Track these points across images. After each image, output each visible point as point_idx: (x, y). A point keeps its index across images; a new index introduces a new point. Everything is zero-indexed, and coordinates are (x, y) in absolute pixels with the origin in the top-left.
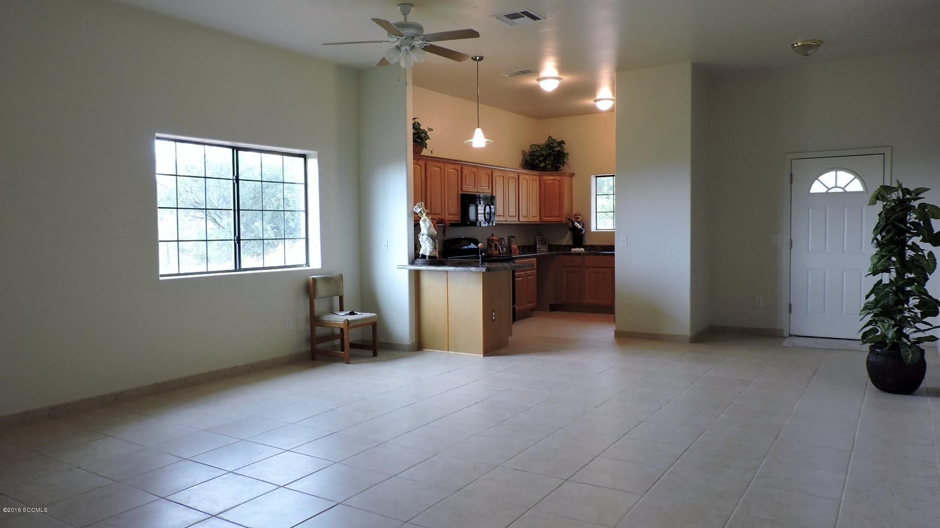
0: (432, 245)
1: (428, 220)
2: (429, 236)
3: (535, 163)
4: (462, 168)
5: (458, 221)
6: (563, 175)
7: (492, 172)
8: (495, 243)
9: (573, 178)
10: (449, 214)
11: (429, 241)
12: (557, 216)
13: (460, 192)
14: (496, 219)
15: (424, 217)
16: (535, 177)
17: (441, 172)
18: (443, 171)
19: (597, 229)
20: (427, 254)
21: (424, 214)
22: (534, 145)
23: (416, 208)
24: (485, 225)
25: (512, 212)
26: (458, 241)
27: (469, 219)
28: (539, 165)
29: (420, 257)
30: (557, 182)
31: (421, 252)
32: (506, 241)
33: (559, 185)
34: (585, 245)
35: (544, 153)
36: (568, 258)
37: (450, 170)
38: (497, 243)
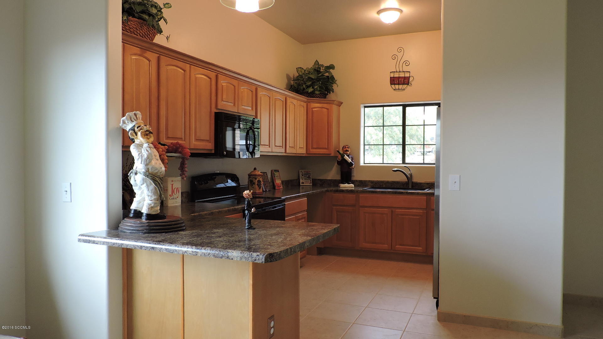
0: (155, 193)
1: (146, 145)
2: (147, 176)
3: (302, 88)
4: (217, 76)
5: (211, 150)
6: (332, 102)
7: (256, 89)
8: (258, 179)
9: (340, 107)
10: (197, 140)
11: (148, 186)
12: (325, 149)
13: (214, 110)
14: (262, 148)
15: (139, 139)
16: (302, 103)
17: (184, 75)
18: (188, 77)
19: (364, 163)
20: (145, 211)
21: (139, 134)
22: (300, 68)
23: (124, 122)
24: (245, 157)
25: (279, 142)
26: (212, 177)
27: (226, 147)
28: (307, 90)
29: (131, 215)
30: (326, 110)
31: (133, 207)
32: (269, 176)
33: (328, 114)
34: (353, 180)
35: (313, 77)
36: (337, 195)
37: (200, 75)
38: (261, 179)
